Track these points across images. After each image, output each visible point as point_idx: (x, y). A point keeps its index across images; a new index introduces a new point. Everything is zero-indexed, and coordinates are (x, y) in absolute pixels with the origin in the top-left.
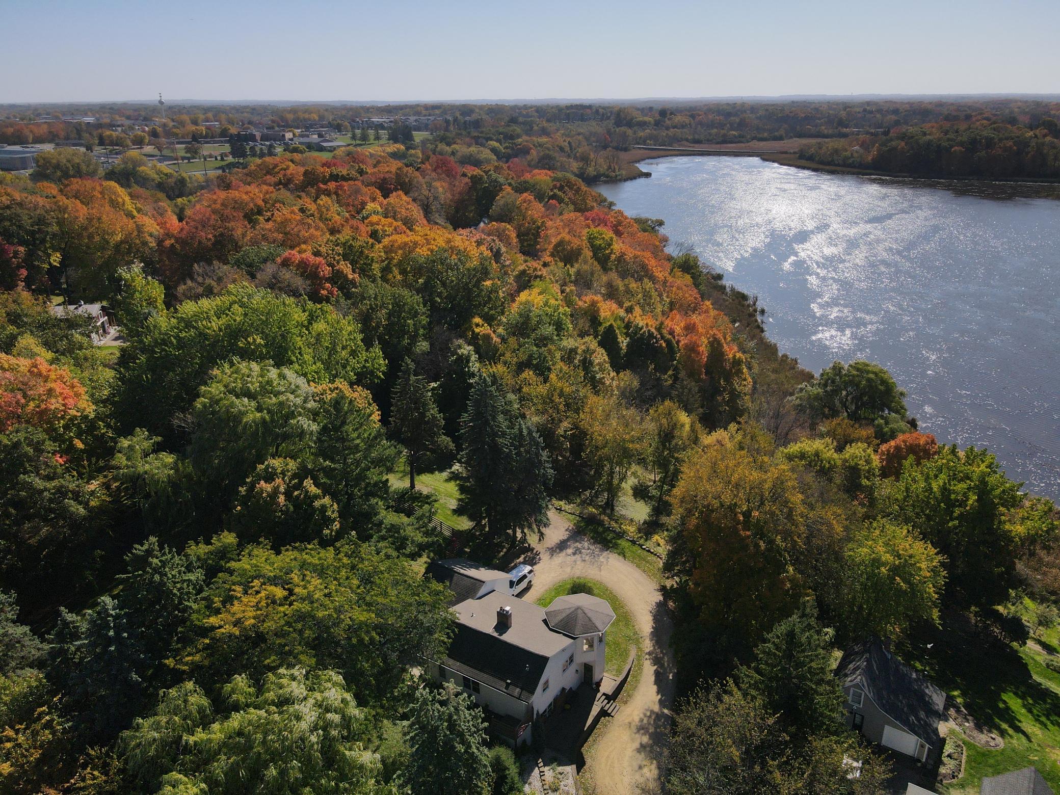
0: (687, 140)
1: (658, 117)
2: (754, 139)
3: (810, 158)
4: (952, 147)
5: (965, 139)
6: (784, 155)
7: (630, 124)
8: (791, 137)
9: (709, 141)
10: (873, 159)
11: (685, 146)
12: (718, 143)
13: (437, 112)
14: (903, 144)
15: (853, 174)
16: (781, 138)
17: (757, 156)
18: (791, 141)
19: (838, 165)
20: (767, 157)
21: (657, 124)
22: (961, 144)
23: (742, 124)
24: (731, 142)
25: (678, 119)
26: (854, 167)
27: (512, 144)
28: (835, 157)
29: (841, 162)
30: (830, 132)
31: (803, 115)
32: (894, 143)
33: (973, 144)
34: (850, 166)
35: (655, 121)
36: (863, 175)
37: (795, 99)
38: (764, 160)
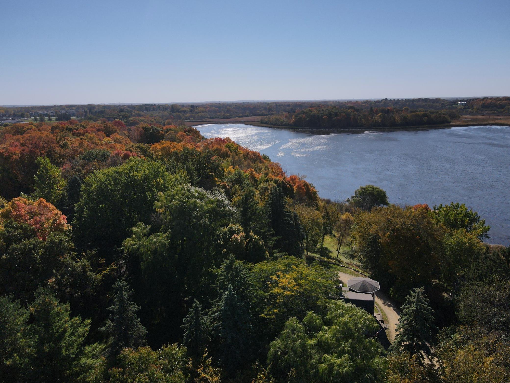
0: (208, 118)
1: (191, 109)
2: (236, 116)
3: (266, 123)
4: (323, 116)
5: (327, 113)
6: (254, 122)
7: (178, 111)
8: (251, 116)
9: (217, 118)
10: (293, 122)
11: (207, 120)
12: (222, 119)
13: (74, 108)
14: (304, 115)
15: (287, 128)
16: (247, 116)
17: (242, 123)
18: (252, 117)
19: (279, 125)
20: (247, 123)
21: (191, 111)
22: (326, 115)
23: (228, 111)
24: (227, 118)
25: (200, 109)
26: (286, 126)
27: (128, 120)
28: (277, 122)
29: (280, 124)
30: (267, 113)
31: (252, 107)
32: (300, 115)
33: (330, 115)
34: (284, 125)
35: (190, 110)
36: (291, 128)
37: (244, 102)
38: (246, 124)
